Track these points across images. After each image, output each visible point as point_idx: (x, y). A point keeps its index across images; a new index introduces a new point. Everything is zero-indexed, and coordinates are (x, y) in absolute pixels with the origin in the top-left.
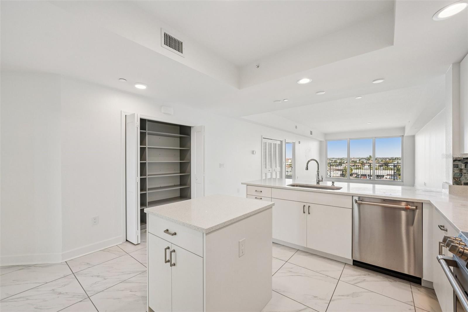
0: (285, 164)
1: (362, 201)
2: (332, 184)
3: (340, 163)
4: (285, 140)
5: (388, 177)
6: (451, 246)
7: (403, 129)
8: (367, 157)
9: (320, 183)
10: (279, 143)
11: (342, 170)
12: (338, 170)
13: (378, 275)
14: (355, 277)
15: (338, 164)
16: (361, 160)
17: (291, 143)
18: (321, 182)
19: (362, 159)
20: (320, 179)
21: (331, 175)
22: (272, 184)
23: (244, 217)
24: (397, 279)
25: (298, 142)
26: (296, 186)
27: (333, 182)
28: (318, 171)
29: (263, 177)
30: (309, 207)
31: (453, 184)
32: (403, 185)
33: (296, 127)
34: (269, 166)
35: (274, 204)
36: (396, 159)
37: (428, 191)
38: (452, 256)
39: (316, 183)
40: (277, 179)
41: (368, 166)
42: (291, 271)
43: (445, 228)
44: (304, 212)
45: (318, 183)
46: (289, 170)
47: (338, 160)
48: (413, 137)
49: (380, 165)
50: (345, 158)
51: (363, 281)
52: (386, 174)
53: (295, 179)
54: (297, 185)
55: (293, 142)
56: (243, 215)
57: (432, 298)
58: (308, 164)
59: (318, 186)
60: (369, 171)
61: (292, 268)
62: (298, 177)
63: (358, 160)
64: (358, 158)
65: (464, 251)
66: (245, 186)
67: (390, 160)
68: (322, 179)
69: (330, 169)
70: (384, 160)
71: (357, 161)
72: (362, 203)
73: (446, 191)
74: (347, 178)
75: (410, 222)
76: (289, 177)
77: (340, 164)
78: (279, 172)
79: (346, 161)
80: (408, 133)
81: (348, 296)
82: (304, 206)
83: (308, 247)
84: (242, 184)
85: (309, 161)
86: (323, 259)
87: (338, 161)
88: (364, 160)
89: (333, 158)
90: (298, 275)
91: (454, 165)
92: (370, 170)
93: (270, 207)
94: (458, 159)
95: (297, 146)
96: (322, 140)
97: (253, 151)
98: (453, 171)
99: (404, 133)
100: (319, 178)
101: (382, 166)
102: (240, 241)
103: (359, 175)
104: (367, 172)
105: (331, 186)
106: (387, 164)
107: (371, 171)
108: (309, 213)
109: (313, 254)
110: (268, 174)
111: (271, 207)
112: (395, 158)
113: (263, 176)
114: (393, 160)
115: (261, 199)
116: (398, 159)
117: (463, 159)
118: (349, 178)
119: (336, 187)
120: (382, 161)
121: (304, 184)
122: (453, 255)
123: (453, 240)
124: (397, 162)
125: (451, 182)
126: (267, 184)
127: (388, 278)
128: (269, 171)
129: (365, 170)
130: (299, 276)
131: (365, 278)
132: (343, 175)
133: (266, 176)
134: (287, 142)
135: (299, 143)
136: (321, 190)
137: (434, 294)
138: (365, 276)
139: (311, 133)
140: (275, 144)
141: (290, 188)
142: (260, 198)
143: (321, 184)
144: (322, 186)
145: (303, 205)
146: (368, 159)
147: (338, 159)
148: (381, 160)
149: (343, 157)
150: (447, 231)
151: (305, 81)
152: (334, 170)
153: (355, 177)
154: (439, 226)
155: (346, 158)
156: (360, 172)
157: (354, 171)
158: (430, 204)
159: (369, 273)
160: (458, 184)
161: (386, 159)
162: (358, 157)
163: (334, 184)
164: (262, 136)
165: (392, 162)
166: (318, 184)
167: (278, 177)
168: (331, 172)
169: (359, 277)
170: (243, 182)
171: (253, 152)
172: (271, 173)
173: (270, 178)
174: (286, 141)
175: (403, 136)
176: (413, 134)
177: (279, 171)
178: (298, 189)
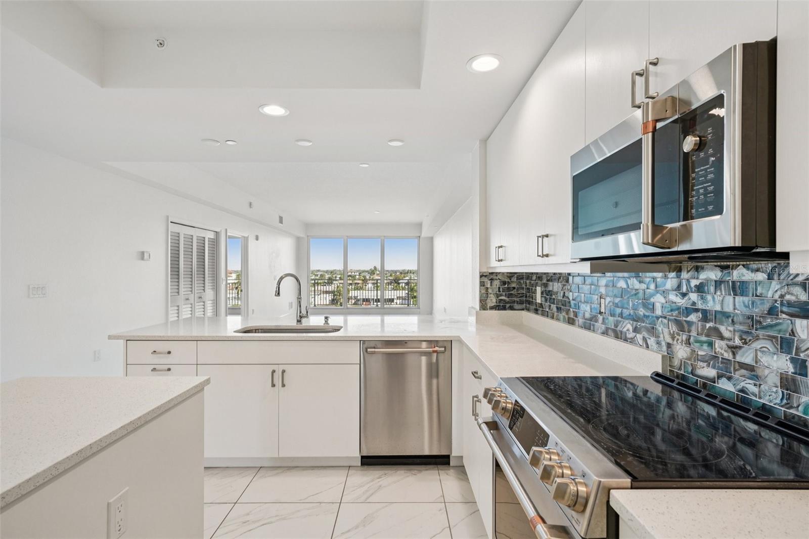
0: (224, 283)
1: (374, 348)
2: (324, 322)
3: (330, 279)
4: (226, 230)
5: (398, 301)
6: (493, 402)
7: (420, 225)
8: (371, 269)
9: (304, 320)
10: (212, 237)
11: (333, 292)
12: (327, 292)
13: (398, 470)
14: (366, 488)
15: (326, 281)
16: (363, 274)
17: (239, 238)
18: (306, 319)
19: (364, 271)
20: (304, 312)
21: (316, 304)
22: (196, 332)
23: (126, 432)
24: (423, 467)
25: (255, 237)
26: (255, 332)
27: (326, 318)
28: (300, 298)
29: (170, 316)
30: (284, 372)
31: (480, 310)
32: (419, 314)
33: (250, 204)
34: (186, 289)
35: (207, 382)
36: (408, 273)
37: (454, 322)
38: (492, 415)
39: (296, 321)
40: (206, 319)
41: (373, 284)
42: (247, 520)
43: (479, 375)
44: (273, 385)
45: (299, 321)
46: (234, 295)
47: (326, 274)
48: (431, 239)
49: (388, 283)
50: (338, 271)
51: (379, 488)
52: (396, 297)
53: (248, 315)
54: (256, 330)
55: (244, 237)
56: (122, 427)
57: (461, 479)
58: (279, 283)
59: (299, 326)
60: (375, 292)
61: (248, 514)
62: (253, 310)
63: (358, 274)
64: (357, 271)
65: (506, 406)
66: (122, 342)
67: (401, 273)
68: (307, 312)
69: (315, 290)
70: (394, 275)
71: (356, 276)
72: (375, 351)
73: (472, 319)
74: (343, 307)
75: (434, 371)
76: (234, 311)
77: (330, 281)
78: (211, 302)
79: (339, 276)
80: (425, 233)
81: (357, 527)
82: (274, 371)
83: (280, 456)
84: (110, 337)
85: (282, 278)
86: (311, 471)
87: (327, 276)
88: (367, 273)
89: (319, 271)
90: (263, 525)
91: (481, 282)
92: (377, 290)
93: (199, 389)
94: (484, 274)
95: (252, 243)
96: (302, 235)
97: (143, 253)
98: (480, 292)
99: (421, 232)
100: (300, 312)
101: (391, 283)
102: (111, 501)
103: (359, 300)
104: (372, 295)
105: (323, 325)
106: (396, 281)
107: (379, 292)
108: (283, 385)
109: (290, 468)
110: (184, 307)
111: (203, 389)
112: (407, 271)
113: (170, 312)
114: (405, 274)
115: (169, 370)
116: (410, 272)
117: (488, 274)
118: (346, 307)
119: (332, 326)
120: (391, 275)
121: (271, 326)
122: (493, 413)
123: (495, 393)
124: (410, 278)
125: (477, 306)
126: (182, 332)
127: (410, 470)
128: (187, 299)
129: (370, 292)
130: (265, 524)
131: (381, 483)
132: (334, 302)
133: (178, 313)
134: (229, 236)
135: (257, 238)
136: (304, 334)
137: (463, 472)
138: (380, 479)
139: (281, 221)
140: (203, 239)
141: (242, 337)
142: (167, 369)
143: (305, 323)
144: (307, 326)
145: (271, 371)
146: (372, 272)
147: (327, 272)
148: (389, 275)
149: (335, 269)
150: (481, 378)
151: (274, 110)
152: (322, 292)
153: (354, 304)
154: (472, 373)
155: (340, 271)
156: (360, 294)
157: (353, 293)
158: (460, 341)
159: (386, 472)
160: (484, 309)
161: (396, 272)
162: (358, 269)
163: (329, 322)
164: (168, 217)
165: (404, 277)
166: (299, 323)
167: (209, 312)
168: (316, 296)
169: (372, 483)
170: (114, 332)
171: (142, 256)
172: (191, 304)
173: (187, 318)
174: (228, 234)
175: (419, 237)
176: (430, 235)
177: (212, 299)
178: (259, 337)
